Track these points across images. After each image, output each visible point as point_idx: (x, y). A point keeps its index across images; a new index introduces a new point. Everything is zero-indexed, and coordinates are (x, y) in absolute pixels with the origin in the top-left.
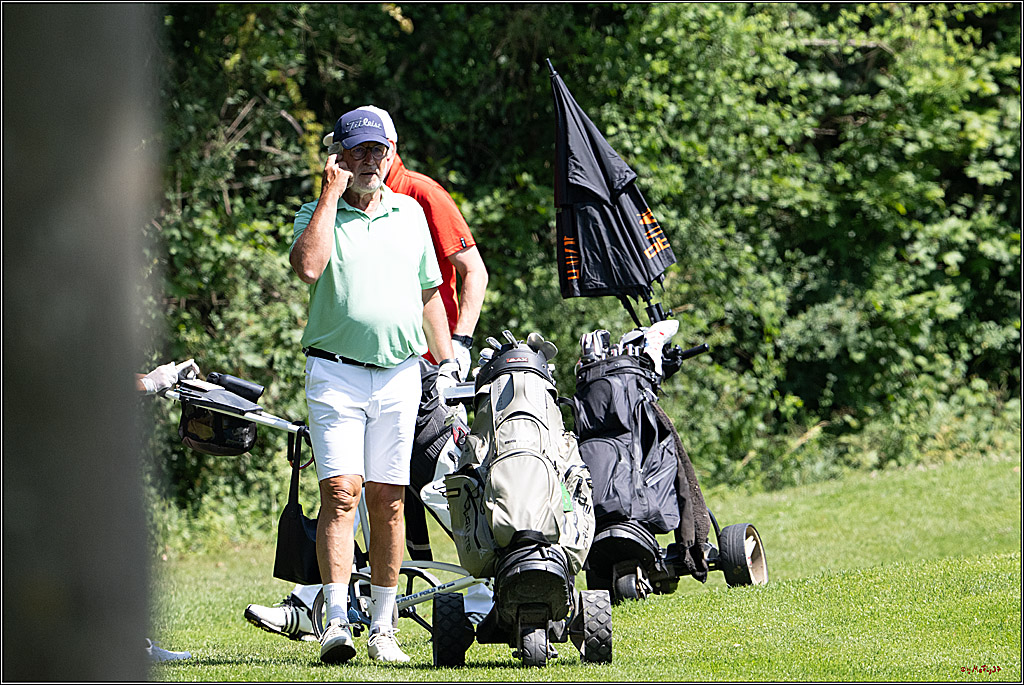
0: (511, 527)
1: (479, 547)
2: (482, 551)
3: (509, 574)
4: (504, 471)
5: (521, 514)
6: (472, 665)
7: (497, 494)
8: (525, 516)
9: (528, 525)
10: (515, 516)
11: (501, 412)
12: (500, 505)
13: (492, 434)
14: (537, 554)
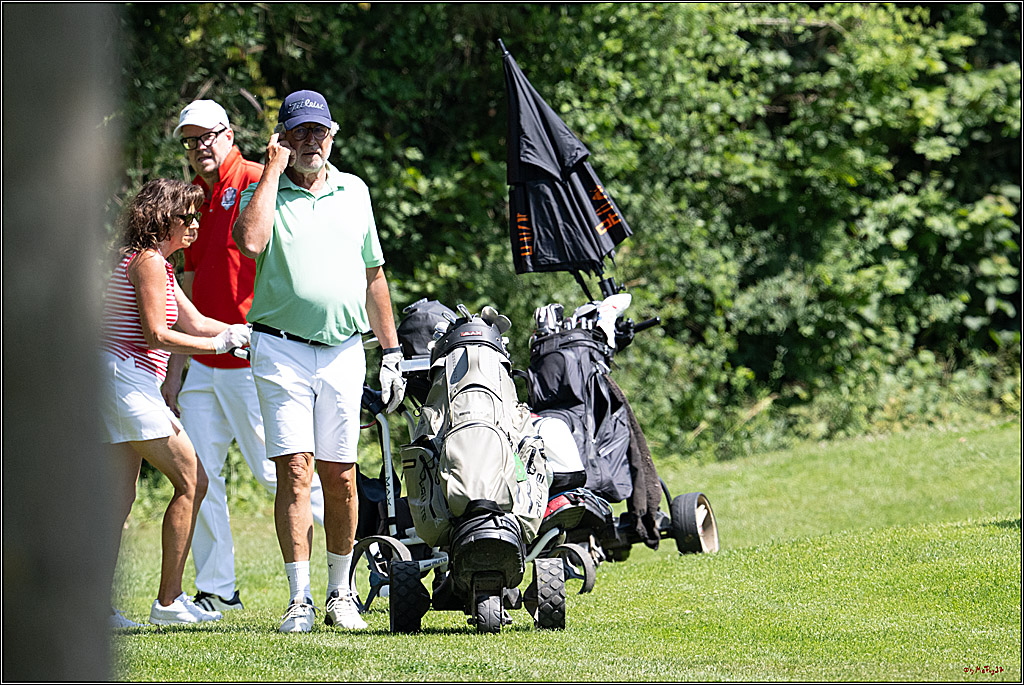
0: (465, 497)
1: (434, 516)
2: (438, 521)
3: (464, 542)
4: (459, 442)
5: (475, 484)
6: (428, 631)
7: (452, 465)
8: (479, 485)
9: (482, 495)
10: (470, 486)
11: (455, 385)
12: (455, 475)
13: (447, 406)
14: (491, 523)
